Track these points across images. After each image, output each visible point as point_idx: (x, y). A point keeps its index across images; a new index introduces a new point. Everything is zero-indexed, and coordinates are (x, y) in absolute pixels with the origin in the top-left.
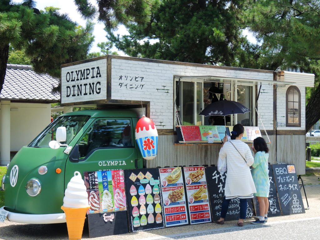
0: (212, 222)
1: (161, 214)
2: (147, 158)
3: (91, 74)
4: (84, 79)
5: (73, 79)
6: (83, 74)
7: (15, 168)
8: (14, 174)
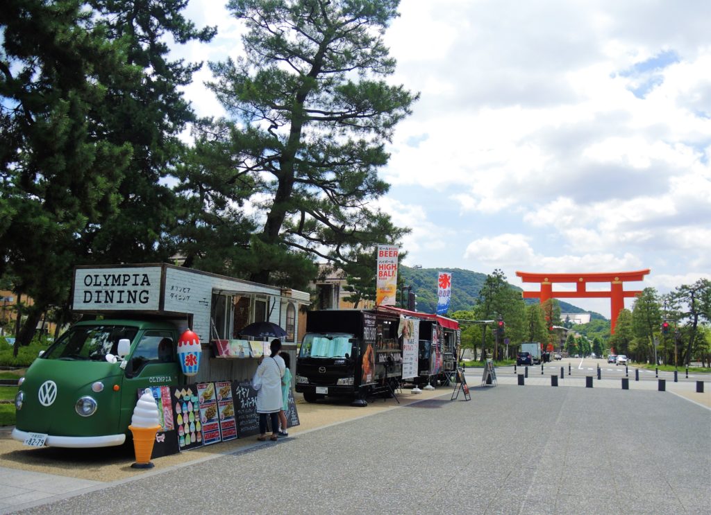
0: (238, 438)
1: (201, 431)
2: (188, 373)
3: (132, 280)
4: (119, 285)
5: (98, 283)
6: (116, 280)
7: (49, 385)
8: (48, 391)
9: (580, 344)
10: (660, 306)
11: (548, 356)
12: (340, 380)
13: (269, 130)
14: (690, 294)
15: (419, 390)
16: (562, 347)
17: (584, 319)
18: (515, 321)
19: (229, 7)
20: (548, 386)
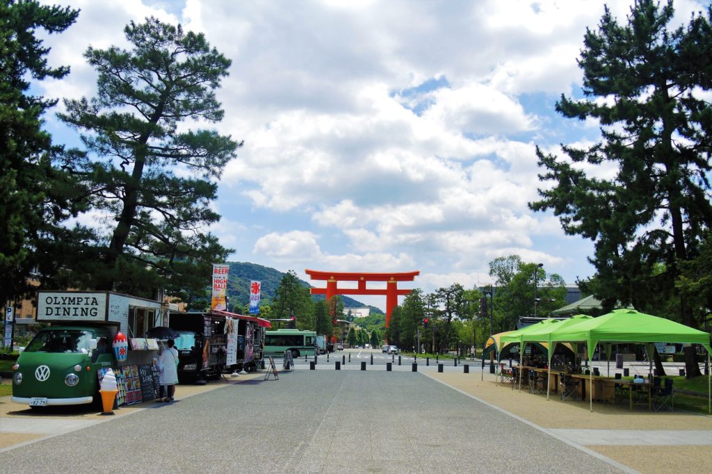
0: (143, 402)
1: (126, 396)
2: (118, 360)
3: (85, 301)
4: (74, 304)
5: (57, 302)
6: (72, 301)
7: (43, 368)
8: (43, 372)
9: (360, 336)
10: (424, 304)
11: (332, 347)
12: (186, 366)
13: (121, 165)
14: (446, 296)
15: (237, 374)
16: (344, 339)
17: (363, 313)
18: (304, 316)
19: (86, 55)
20: (333, 370)
